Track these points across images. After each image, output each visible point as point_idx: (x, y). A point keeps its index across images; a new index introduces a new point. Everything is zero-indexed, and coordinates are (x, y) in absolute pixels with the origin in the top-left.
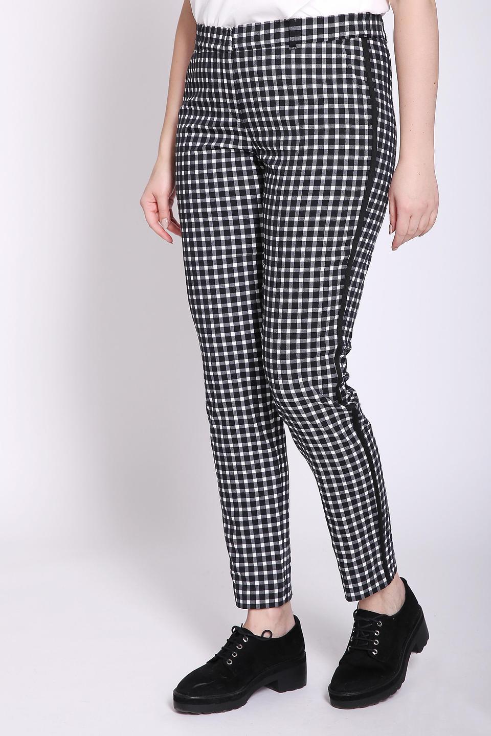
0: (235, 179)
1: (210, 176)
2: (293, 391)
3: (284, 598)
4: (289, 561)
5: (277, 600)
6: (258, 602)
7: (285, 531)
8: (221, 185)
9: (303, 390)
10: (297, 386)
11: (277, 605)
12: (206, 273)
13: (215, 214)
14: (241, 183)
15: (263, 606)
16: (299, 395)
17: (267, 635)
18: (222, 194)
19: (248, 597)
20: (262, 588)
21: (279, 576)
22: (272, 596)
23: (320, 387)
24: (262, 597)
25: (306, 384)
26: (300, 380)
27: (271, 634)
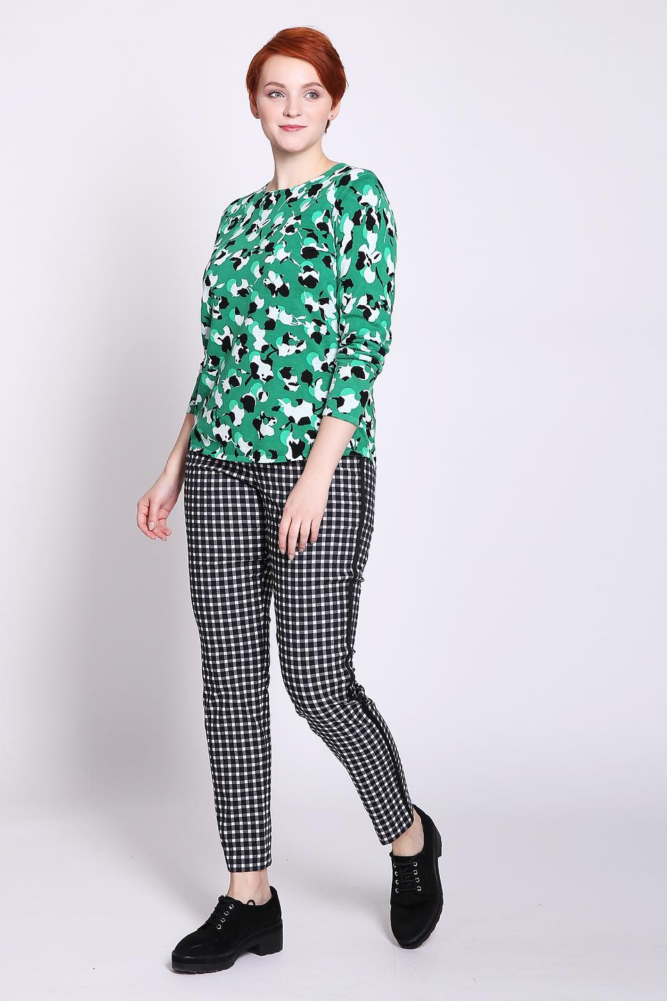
0: (239, 505)
1: (217, 493)
2: (315, 702)
3: (265, 863)
4: (270, 830)
5: (259, 864)
6: (243, 866)
7: (267, 794)
8: (225, 501)
9: (324, 700)
10: (318, 697)
11: (259, 868)
12: (209, 575)
13: (218, 526)
14: (243, 501)
15: (247, 870)
16: (321, 704)
17: (251, 904)
18: (226, 509)
19: (235, 862)
20: (247, 853)
21: (262, 843)
22: (255, 861)
23: (337, 695)
24: (247, 861)
25: (326, 695)
26: (321, 692)
27: (254, 903)
